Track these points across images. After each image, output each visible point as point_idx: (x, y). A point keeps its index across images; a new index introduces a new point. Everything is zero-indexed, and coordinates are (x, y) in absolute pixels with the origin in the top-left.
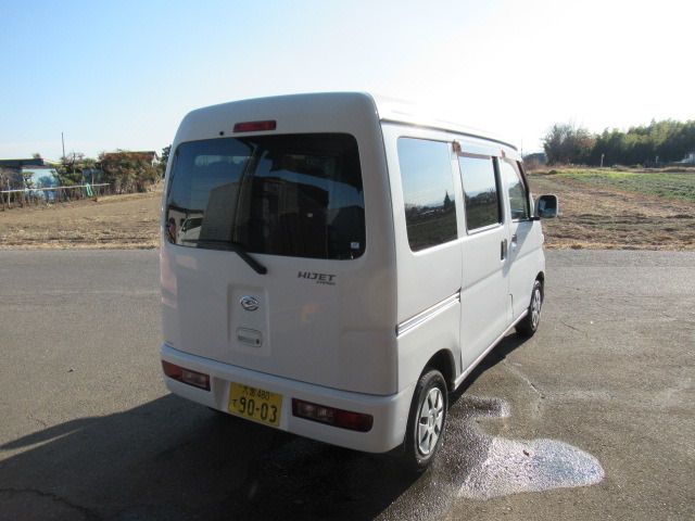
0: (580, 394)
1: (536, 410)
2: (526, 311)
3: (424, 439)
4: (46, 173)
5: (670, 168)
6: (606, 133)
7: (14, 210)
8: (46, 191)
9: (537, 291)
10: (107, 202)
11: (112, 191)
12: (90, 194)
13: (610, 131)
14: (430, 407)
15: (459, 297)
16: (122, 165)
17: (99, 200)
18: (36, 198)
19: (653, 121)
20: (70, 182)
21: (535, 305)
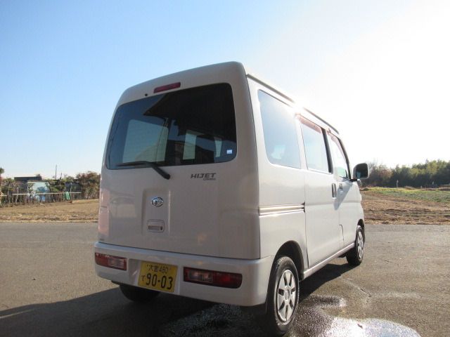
0: (397, 295)
1: (365, 302)
2: (353, 244)
3: (282, 307)
4: (42, 185)
5: (442, 188)
6: (397, 168)
7: (19, 206)
8: (40, 196)
9: (360, 233)
10: (78, 203)
11: (83, 197)
12: (68, 198)
13: (400, 167)
14: (286, 284)
15: (303, 208)
16: (90, 180)
17: (74, 202)
18: (33, 200)
19: (427, 161)
20: (57, 190)
21: (359, 242)
